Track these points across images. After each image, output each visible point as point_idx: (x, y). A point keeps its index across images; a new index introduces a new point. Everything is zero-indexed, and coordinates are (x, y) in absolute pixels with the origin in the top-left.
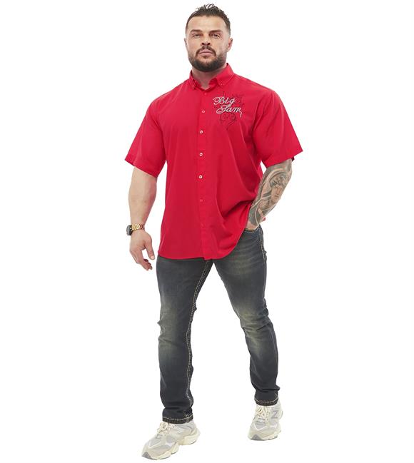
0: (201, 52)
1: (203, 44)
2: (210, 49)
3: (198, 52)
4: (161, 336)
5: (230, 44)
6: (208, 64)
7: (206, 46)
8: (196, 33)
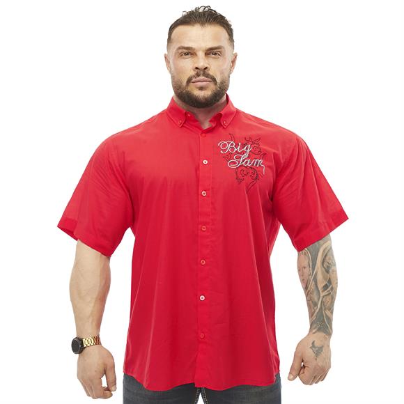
0: (194, 80)
1: (197, 68)
2: (207, 76)
3: (189, 81)
5: (233, 62)
6: (206, 99)
7: (203, 72)
8: (185, 51)
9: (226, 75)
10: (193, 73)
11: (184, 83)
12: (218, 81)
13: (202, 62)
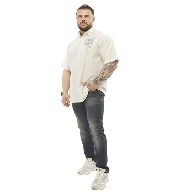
2: (85, 22)
3: (80, 24)
4: (80, 132)
5: (94, 20)
6: (84, 28)
7: (83, 21)
8: (80, 16)
9: (91, 22)
10: (81, 22)
11: (79, 24)
12: (88, 24)
13: (84, 19)
